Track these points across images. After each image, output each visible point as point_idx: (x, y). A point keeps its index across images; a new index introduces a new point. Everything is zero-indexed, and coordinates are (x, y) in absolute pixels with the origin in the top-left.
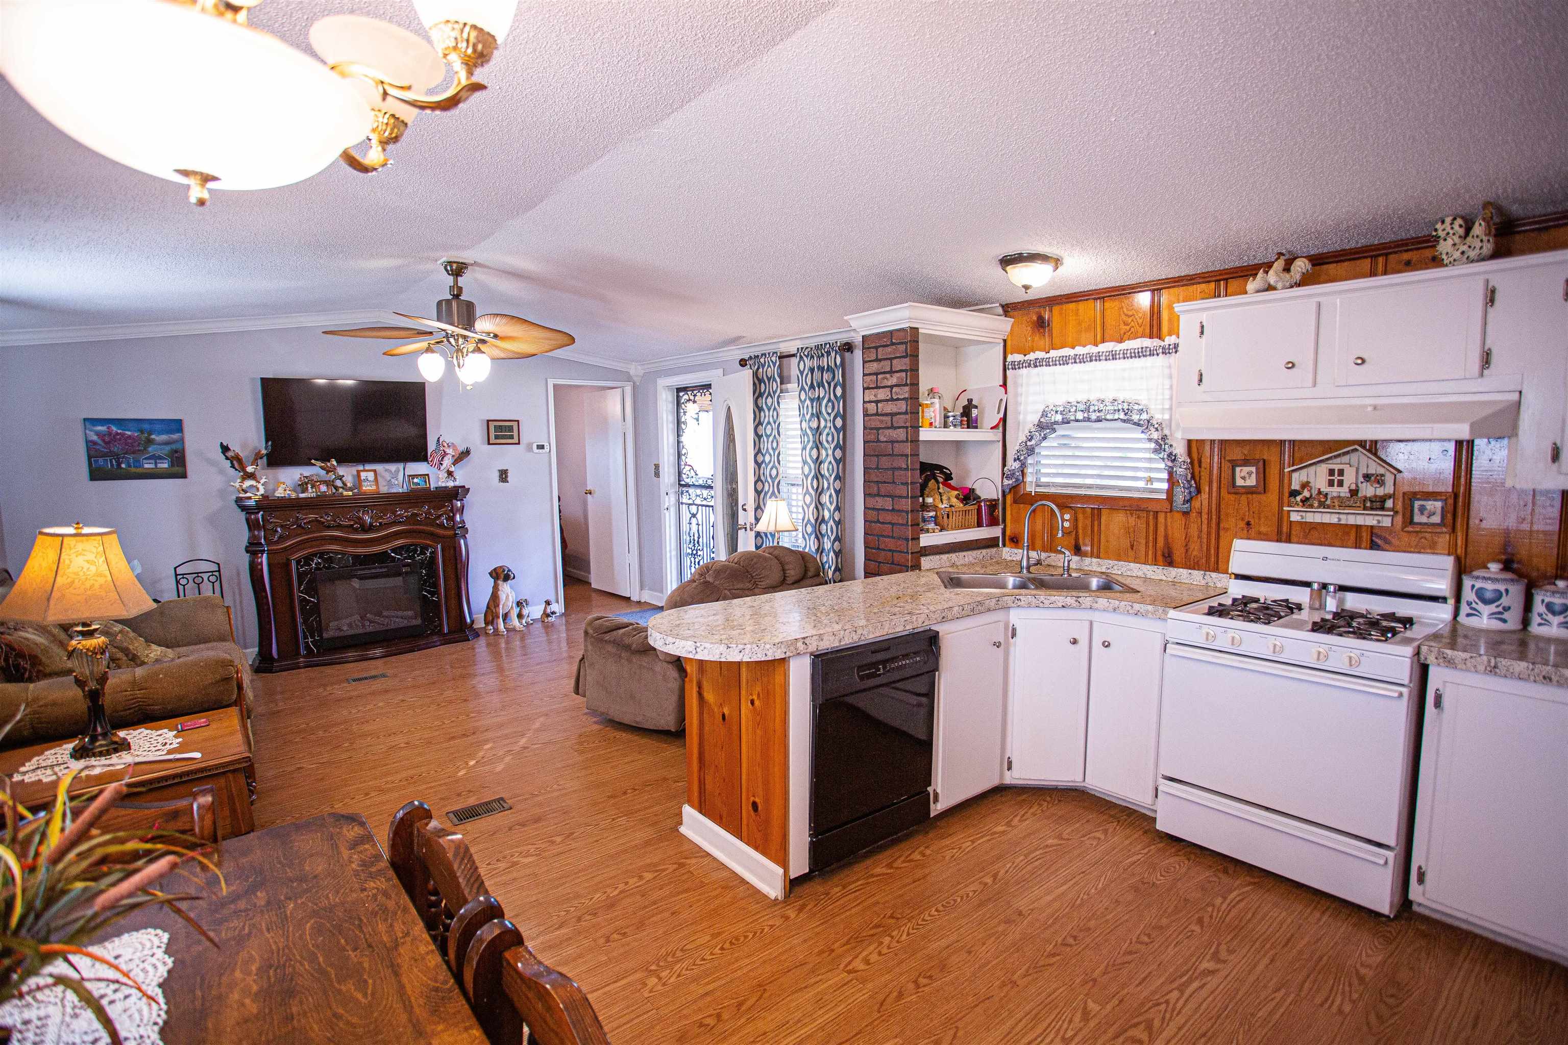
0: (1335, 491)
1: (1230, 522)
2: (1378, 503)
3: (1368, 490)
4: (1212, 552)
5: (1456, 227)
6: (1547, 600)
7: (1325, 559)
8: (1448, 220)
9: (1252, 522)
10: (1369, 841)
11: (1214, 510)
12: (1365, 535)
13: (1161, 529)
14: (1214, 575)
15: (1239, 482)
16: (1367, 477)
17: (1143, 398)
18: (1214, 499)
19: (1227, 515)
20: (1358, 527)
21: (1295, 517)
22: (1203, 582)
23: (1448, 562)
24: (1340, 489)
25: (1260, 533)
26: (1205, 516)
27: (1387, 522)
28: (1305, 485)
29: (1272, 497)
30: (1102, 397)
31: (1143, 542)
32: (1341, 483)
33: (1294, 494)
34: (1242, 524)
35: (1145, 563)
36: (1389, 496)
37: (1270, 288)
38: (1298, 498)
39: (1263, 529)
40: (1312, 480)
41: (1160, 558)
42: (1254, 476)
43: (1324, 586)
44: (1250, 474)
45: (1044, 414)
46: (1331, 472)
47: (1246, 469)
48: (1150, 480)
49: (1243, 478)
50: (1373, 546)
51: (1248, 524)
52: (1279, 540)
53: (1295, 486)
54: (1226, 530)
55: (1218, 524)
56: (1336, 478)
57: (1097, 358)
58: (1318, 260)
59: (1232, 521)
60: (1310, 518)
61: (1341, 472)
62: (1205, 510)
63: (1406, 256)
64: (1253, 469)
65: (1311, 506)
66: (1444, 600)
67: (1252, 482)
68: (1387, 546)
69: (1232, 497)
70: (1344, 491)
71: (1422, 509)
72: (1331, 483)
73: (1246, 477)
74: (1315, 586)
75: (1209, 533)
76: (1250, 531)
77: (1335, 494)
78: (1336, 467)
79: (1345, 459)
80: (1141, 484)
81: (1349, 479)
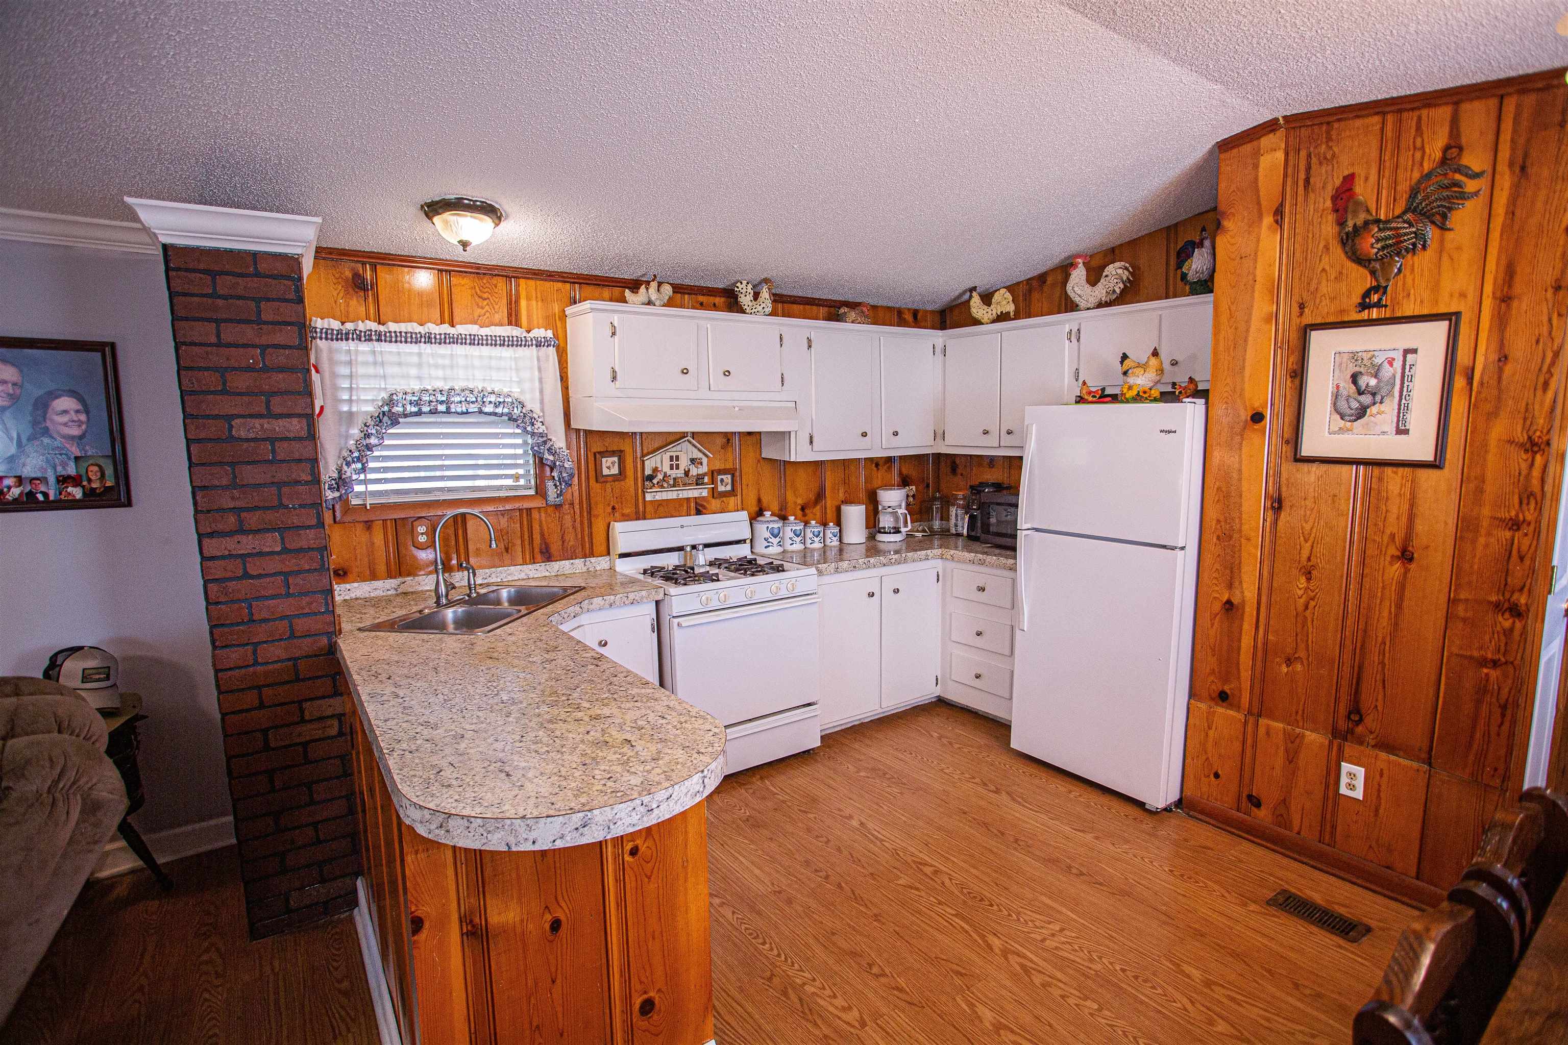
0: (674, 473)
1: (600, 510)
2: (699, 480)
3: (694, 471)
4: (586, 538)
5: (749, 290)
6: (794, 528)
7: (682, 527)
8: (744, 282)
9: (617, 506)
10: (804, 706)
11: (584, 498)
12: (693, 505)
13: (536, 527)
14: (593, 560)
15: (606, 472)
16: (693, 461)
17: (516, 390)
18: (584, 488)
19: (596, 503)
20: (688, 499)
21: (649, 497)
22: (585, 569)
23: (744, 515)
24: (677, 471)
25: (623, 515)
26: (577, 507)
27: (705, 493)
28: (655, 470)
29: (630, 481)
30: (471, 386)
31: (519, 542)
32: (678, 467)
33: (650, 478)
34: (609, 509)
35: (524, 563)
36: (705, 474)
37: (650, 303)
38: (655, 481)
39: (627, 511)
40: (659, 465)
41: (538, 556)
42: (617, 465)
43: (694, 547)
44: (613, 463)
45: (390, 402)
46: (671, 458)
47: (611, 460)
48: (517, 477)
49: (608, 468)
50: (699, 512)
51: (614, 508)
52: (638, 519)
53: (648, 472)
54: (597, 516)
55: (589, 513)
56: (674, 463)
57: (446, 340)
58: (678, 289)
59: (601, 506)
60: (659, 497)
61: (677, 458)
62: (577, 501)
63: (701, 298)
64: (616, 459)
65: (662, 487)
66: (744, 541)
67: (615, 470)
68: (704, 511)
69: (598, 485)
70: (680, 473)
71: (722, 480)
72: (672, 468)
73: (610, 466)
74: (688, 549)
75: (582, 523)
76: (618, 513)
77: (674, 476)
78: (674, 454)
79: (679, 448)
80: (509, 482)
81: (684, 463)
